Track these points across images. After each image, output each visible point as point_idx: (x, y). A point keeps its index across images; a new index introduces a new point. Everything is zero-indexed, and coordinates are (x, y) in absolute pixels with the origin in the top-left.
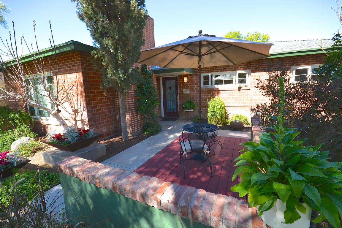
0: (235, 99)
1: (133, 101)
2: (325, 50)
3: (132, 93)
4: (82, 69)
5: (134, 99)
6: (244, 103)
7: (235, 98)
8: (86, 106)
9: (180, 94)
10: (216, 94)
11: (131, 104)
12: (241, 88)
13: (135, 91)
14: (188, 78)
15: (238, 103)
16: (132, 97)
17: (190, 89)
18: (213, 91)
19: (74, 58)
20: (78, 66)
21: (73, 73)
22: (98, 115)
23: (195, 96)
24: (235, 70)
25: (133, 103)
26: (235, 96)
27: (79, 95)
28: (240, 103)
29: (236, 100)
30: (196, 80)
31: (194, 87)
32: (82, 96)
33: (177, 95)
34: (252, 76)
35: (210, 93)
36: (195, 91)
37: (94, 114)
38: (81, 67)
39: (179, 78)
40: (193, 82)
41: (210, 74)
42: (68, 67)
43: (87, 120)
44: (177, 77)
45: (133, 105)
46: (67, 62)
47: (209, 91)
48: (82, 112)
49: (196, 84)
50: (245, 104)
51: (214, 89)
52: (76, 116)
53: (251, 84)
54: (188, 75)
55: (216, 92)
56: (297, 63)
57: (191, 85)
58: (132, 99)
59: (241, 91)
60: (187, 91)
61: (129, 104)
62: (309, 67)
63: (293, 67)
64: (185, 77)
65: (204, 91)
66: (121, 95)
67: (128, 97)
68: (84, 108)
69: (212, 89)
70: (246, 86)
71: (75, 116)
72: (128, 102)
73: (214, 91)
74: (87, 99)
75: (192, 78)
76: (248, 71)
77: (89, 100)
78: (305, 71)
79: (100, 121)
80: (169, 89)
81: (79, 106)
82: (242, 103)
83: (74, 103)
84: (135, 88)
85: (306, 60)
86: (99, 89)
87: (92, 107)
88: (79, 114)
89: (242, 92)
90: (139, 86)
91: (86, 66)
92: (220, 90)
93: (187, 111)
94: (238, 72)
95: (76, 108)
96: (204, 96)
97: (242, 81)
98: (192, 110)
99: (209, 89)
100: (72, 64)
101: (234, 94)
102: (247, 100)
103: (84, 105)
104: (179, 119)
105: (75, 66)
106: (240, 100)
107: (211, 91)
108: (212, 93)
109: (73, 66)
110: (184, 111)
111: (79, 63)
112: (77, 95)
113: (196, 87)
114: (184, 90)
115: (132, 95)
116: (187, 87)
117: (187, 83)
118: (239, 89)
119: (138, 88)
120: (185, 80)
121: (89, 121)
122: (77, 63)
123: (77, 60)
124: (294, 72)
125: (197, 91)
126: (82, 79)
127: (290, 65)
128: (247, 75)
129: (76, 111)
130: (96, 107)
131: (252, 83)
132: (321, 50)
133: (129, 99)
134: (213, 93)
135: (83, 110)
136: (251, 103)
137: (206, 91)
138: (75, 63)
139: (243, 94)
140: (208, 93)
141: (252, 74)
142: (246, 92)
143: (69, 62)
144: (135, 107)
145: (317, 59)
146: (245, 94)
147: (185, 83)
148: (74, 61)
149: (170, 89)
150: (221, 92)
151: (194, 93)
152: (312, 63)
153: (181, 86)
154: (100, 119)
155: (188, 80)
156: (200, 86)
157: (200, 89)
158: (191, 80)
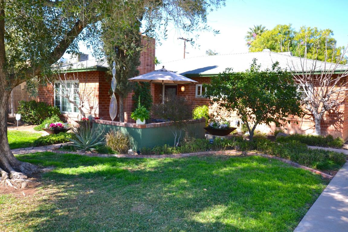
1: (130, 104)
3: (130, 98)
4: (99, 81)
5: (132, 102)
11: (129, 106)
13: (133, 97)
14: (185, 87)
16: (130, 101)
19: (95, 73)
20: (97, 78)
21: (93, 82)
22: (105, 112)
25: (130, 106)
30: (191, 89)
37: (102, 111)
38: (98, 79)
40: (189, 91)
42: (90, 78)
43: (98, 114)
44: (177, 86)
45: (130, 107)
46: (90, 75)
47: (202, 100)
49: (191, 94)
52: (91, 111)
54: (185, 85)
57: (187, 93)
58: (130, 102)
61: (127, 106)
64: (182, 86)
65: (197, 100)
66: (121, 99)
67: (127, 101)
72: (127, 104)
74: (100, 100)
75: (189, 87)
77: (101, 101)
79: (106, 116)
81: (94, 104)
83: (91, 103)
84: (134, 94)
86: (107, 93)
87: (102, 105)
88: (94, 110)
90: (136, 93)
91: (102, 78)
100: (93, 77)
105: (95, 78)
107: (203, 100)
109: (94, 78)
111: (98, 77)
112: (94, 97)
113: (192, 96)
115: (130, 99)
117: (183, 92)
119: (136, 94)
120: (183, 89)
121: (99, 115)
122: (96, 77)
123: (97, 75)
125: (192, 100)
126: (98, 87)
129: (92, 108)
130: (104, 106)
133: (127, 102)
135: (96, 107)
137: (199, 100)
138: (95, 77)
140: (201, 102)
143: (92, 75)
144: (131, 109)
148: (94, 75)
153: (179, 94)
154: (106, 114)
155: (185, 89)
156: (195, 96)
157: (194, 98)
158: (188, 89)
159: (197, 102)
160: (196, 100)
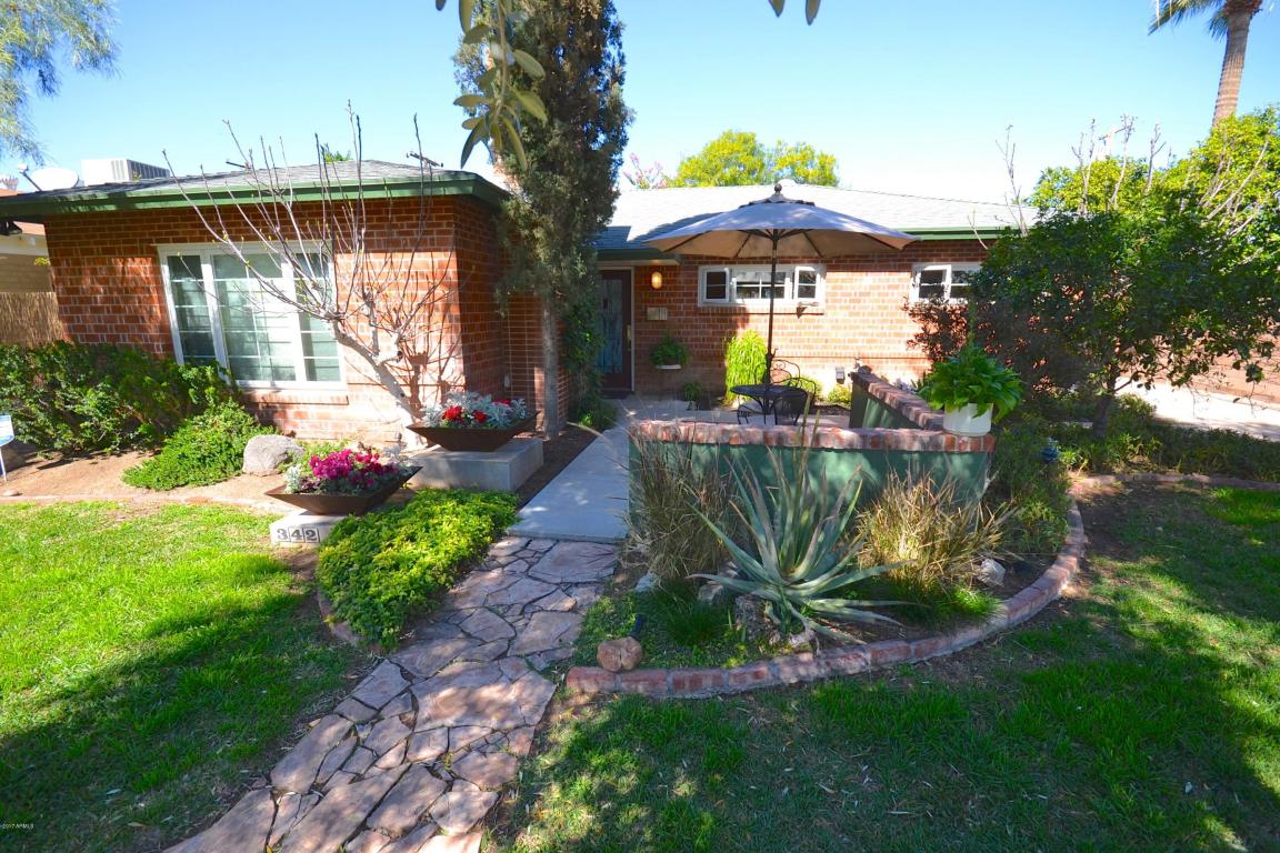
0: (789, 338)
2: (979, 232)
4: (456, 243)
6: (810, 347)
7: (789, 334)
8: (460, 345)
9: (636, 320)
10: (740, 324)
12: (804, 309)
14: (663, 276)
15: (794, 347)
17: (669, 308)
18: (731, 314)
20: (445, 232)
21: (419, 251)
23: (682, 327)
24: (789, 263)
26: (790, 330)
27: (437, 316)
28: (799, 347)
29: (791, 341)
30: (685, 282)
31: (682, 301)
32: (450, 316)
33: (627, 321)
34: (829, 281)
35: (725, 321)
36: (681, 314)
37: (472, 368)
38: (453, 235)
39: (635, 274)
40: (675, 288)
41: (726, 270)
42: (402, 232)
43: (461, 382)
44: (630, 272)
47: (722, 314)
48: (443, 363)
49: (685, 295)
50: (812, 351)
51: (735, 308)
52: (418, 373)
53: (827, 301)
54: (663, 268)
55: (739, 317)
56: (925, 255)
57: (672, 295)
59: (803, 317)
60: (659, 314)
62: (948, 268)
63: (915, 266)
64: (653, 272)
65: (706, 314)
68: (451, 351)
69: (730, 309)
70: (814, 305)
71: (413, 373)
73: (736, 314)
74: (469, 324)
75: (675, 275)
76: (821, 266)
77: (465, 327)
78: (939, 275)
80: (602, 305)
81: (434, 344)
82: (805, 347)
83: (413, 338)
85: (942, 251)
87: (470, 347)
89: (807, 320)
91: (461, 234)
92: (751, 311)
93: (665, 367)
94: (799, 269)
95: (420, 349)
96: (709, 327)
97: (807, 292)
98: (677, 367)
99: (722, 308)
100: (417, 226)
101: (785, 324)
102: (815, 341)
103: (455, 340)
104: (633, 393)
105: (431, 231)
106: (803, 341)
108: (731, 321)
109: (423, 233)
110: (657, 370)
111: (450, 224)
112: (427, 314)
113: (685, 302)
114: (650, 310)
116: (660, 301)
117: (660, 289)
118: (800, 312)
120: (657, 280)
121: (468, 384)
122: (437, 225)
123: (440, 218)
124: (919, 275)
125: (688, 314)
126: (452, 271)
127: (909, 260)
128: (818, 276)
129: (419, 360)
131: (830, 298)
132: (972, 232)
134: (731, 319)
135: (447, 355)
136: (825, 347)
137: (713, 314)
138: (430, 225)
139: (807, 324)
140: (719, 321)
141: (830, 275)
142: (813, 321)
143: (409, 219)
145: (962, 250)
146: (812, 324)
147: (654, 289)
149: (605, 306)
150: (751, 317)
151: (679, 320)
152: (954, 259)
153: (643, 297)
155: (663, 282)
156: (696, 301)
157: (696, 307)
158: (674, 281)
159: (708, 321)
160: (704, 314)
